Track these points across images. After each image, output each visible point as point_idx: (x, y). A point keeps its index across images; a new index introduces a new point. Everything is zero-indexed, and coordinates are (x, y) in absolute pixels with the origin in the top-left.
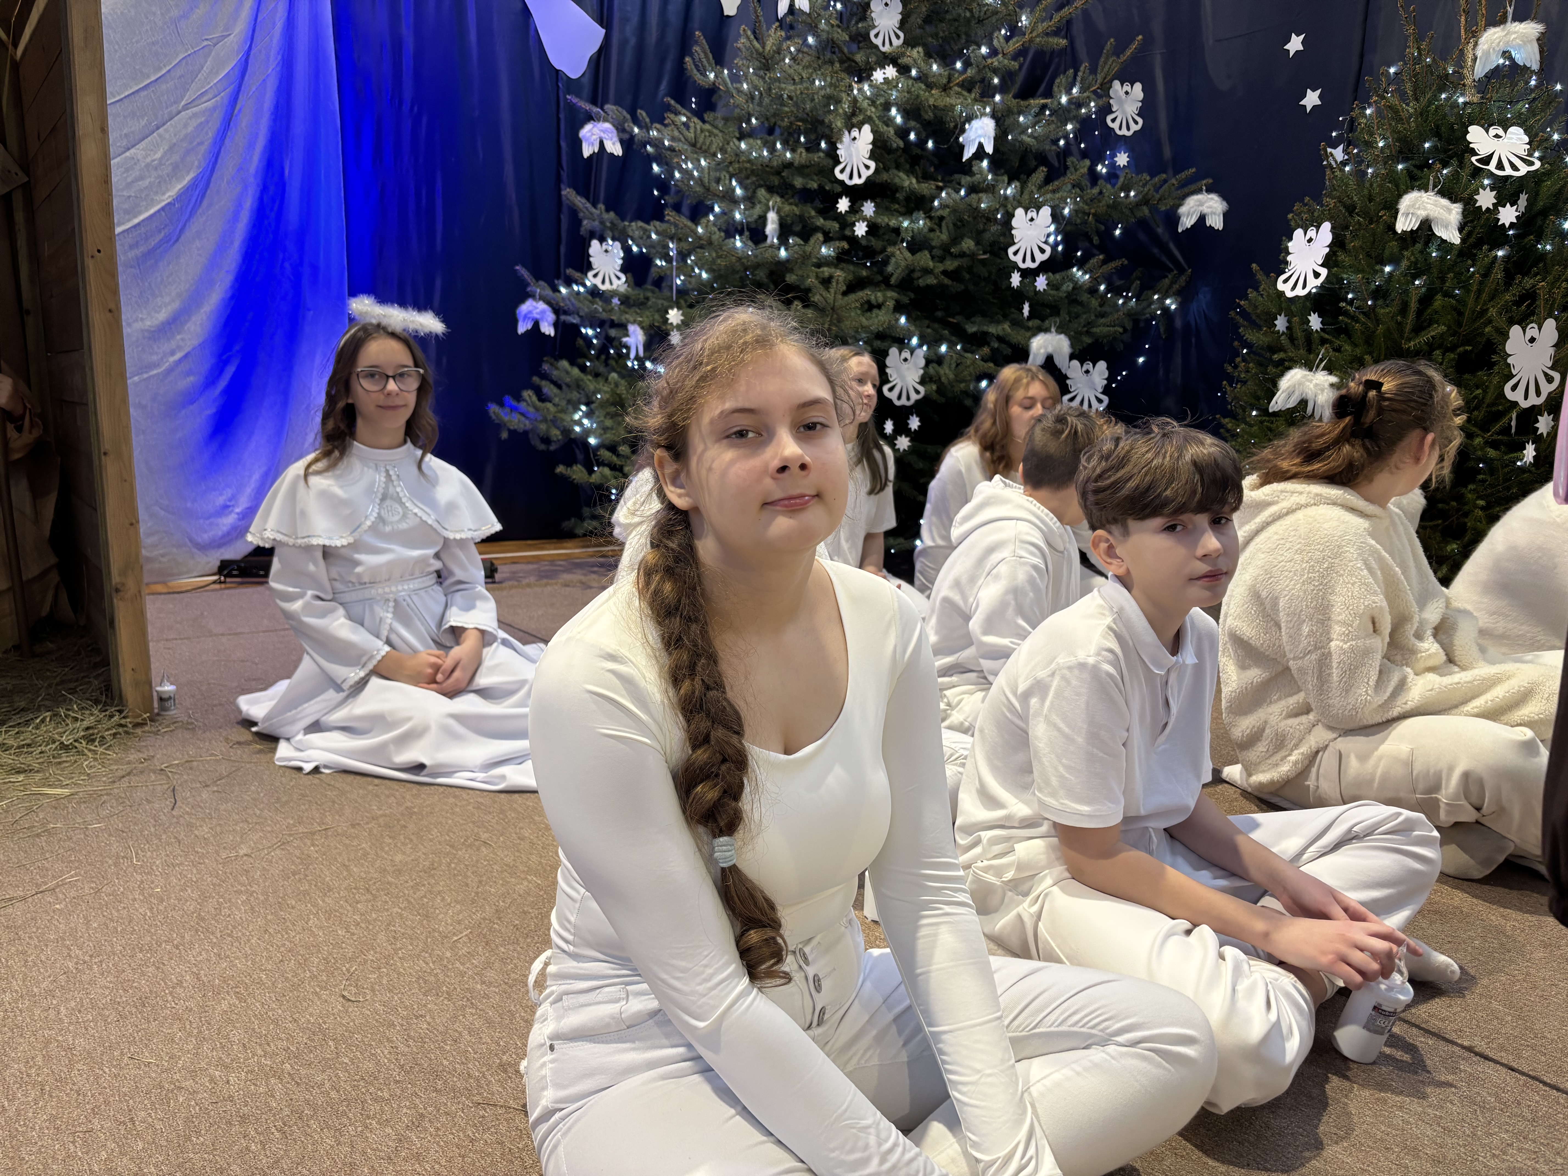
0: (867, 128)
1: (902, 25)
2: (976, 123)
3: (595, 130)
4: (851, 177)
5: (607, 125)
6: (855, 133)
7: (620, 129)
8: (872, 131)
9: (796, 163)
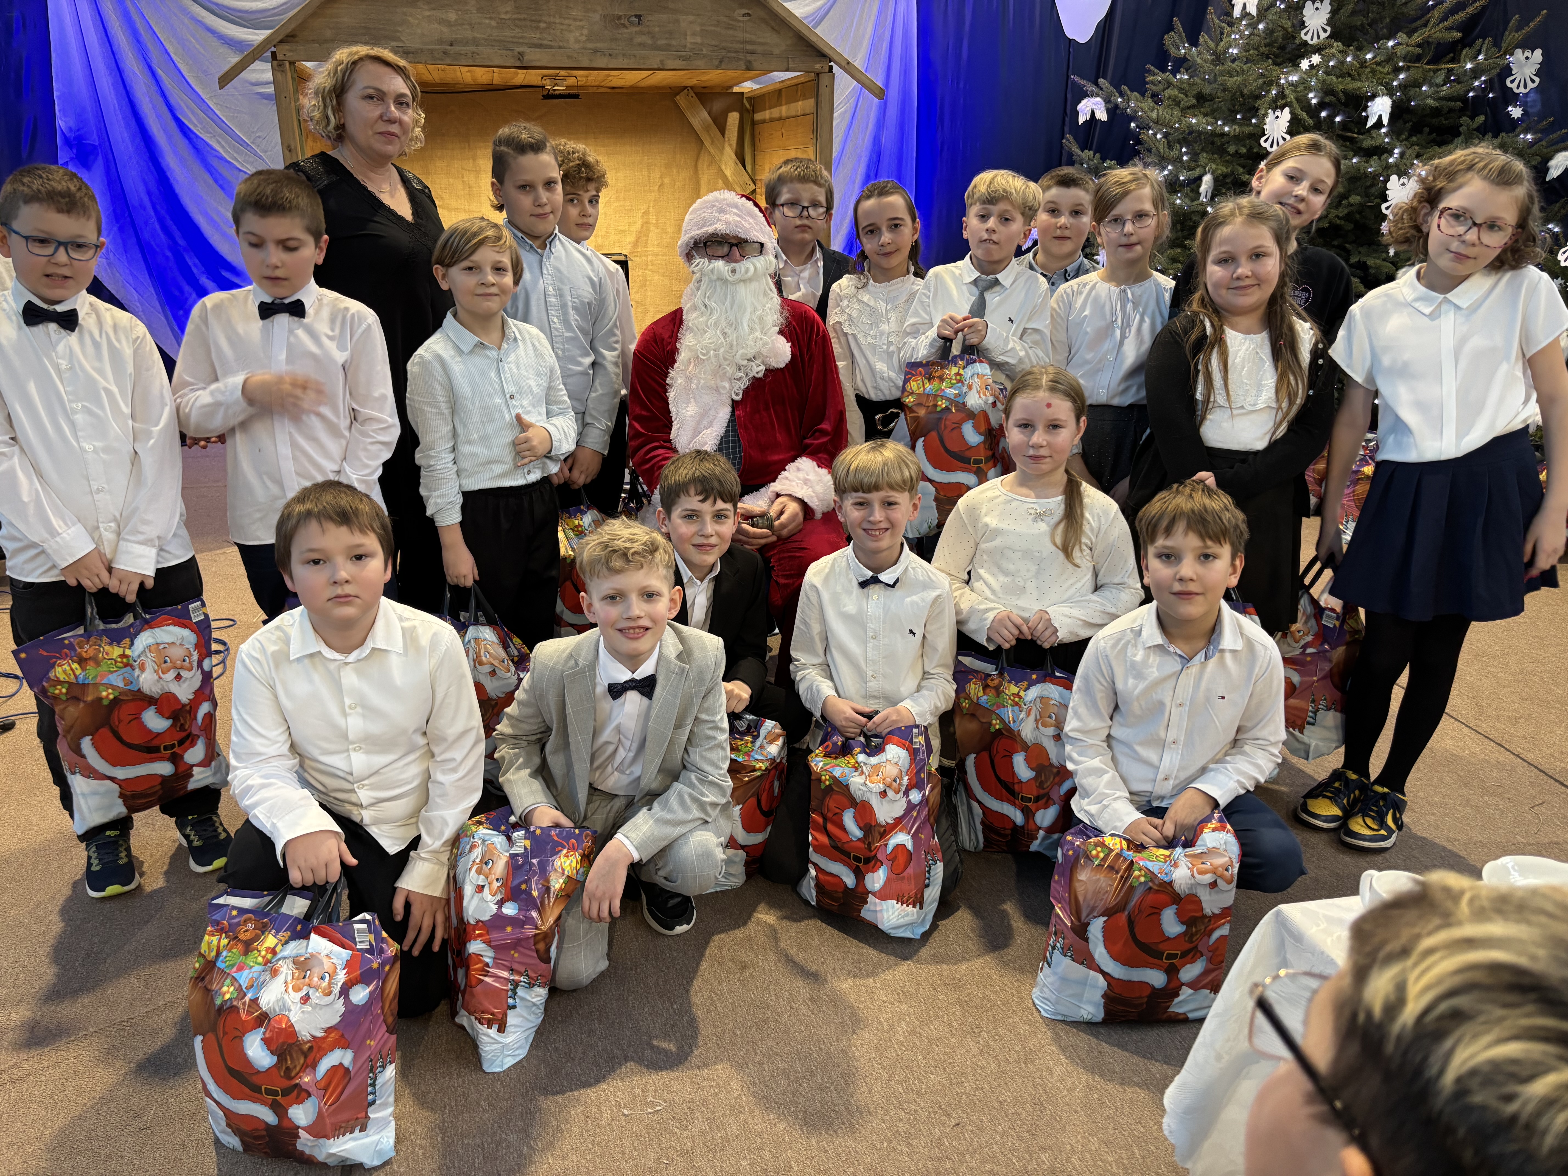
0: (1287, 110)
1: (1330, 22)
2: (1378, 100)
3: (1089, 104)
4: (1272, 146)
5: (1098, 99)
6: (1278, 113)
7: (1107, 101)
8: (1291, 113)
9: (1232, 134)
